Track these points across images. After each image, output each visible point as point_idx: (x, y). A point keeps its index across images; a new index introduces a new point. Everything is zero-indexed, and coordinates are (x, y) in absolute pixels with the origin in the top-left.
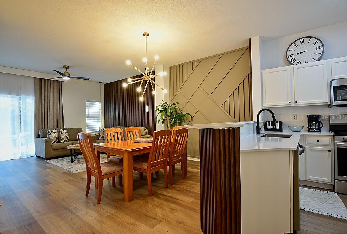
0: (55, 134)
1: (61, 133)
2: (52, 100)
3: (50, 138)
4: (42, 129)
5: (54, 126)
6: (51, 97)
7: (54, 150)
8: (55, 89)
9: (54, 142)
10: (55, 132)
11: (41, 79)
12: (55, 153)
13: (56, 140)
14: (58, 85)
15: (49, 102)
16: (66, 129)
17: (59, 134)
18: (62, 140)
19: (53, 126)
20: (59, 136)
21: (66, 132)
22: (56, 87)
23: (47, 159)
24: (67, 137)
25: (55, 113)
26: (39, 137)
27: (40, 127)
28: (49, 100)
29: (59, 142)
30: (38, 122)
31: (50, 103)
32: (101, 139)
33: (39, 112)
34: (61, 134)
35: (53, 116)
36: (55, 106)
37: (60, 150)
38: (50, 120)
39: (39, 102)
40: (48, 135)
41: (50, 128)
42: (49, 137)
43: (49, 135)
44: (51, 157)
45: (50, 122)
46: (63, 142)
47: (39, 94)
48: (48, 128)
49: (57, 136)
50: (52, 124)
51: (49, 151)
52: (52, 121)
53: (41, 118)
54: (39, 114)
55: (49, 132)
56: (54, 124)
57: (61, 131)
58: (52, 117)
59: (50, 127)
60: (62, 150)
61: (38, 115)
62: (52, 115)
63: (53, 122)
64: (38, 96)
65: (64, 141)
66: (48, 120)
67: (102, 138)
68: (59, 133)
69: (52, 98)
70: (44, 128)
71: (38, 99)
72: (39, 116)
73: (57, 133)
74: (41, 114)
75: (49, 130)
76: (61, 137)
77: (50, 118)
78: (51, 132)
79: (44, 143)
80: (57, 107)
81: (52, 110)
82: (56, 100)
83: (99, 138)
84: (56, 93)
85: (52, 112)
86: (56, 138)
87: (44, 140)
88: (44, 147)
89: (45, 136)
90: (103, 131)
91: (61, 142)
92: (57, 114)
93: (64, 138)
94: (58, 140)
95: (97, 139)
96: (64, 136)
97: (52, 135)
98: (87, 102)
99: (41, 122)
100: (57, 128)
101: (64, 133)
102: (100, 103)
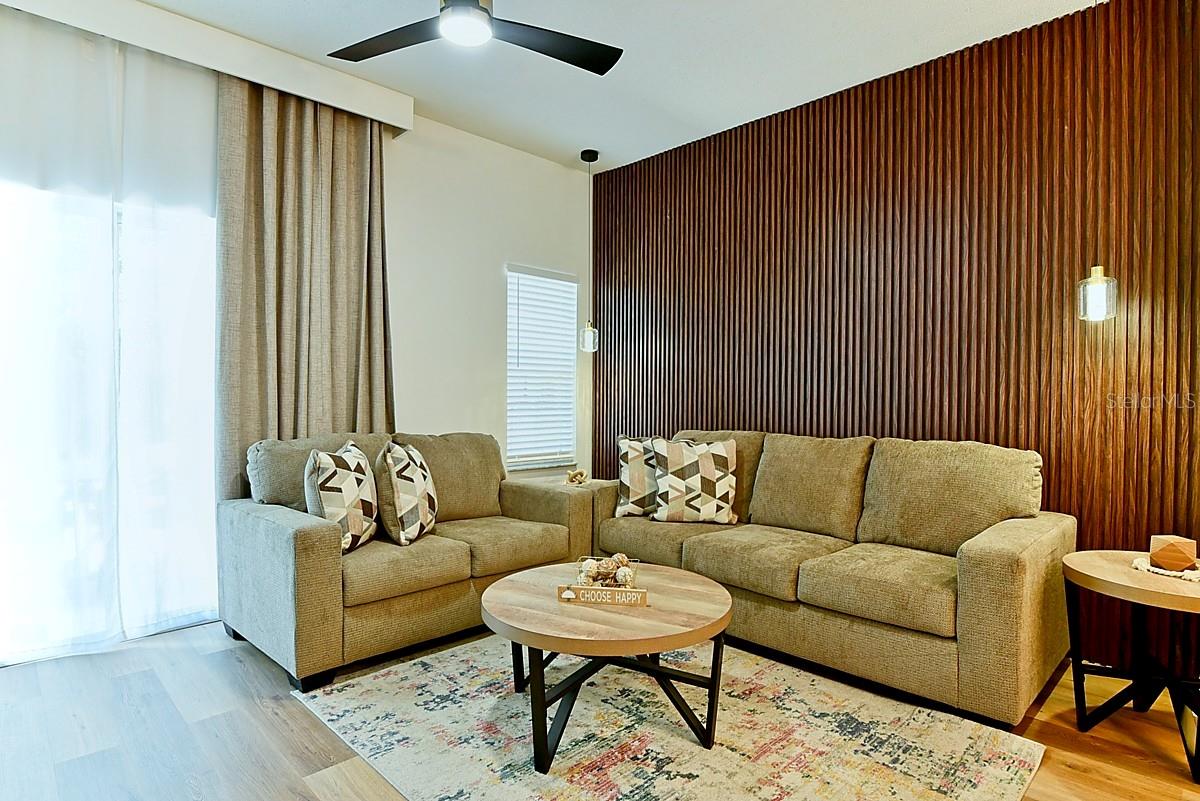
0: (359, 482)
1: (399, 474)
2: (326, 244)
3: (327, 510)
4: (263, 437)
5: (334, 418)
7: (358, 611)
8: (342, 173)
9: (356, 538)
10: (359, 469)
11: (256, 90)
12: (370, 631)
13: (366, 525)
14: (360, 146)
15: (307, 254)
16: (419, 443)
17: (384, 483)
18: (401, 523)
19: (328, 418)
20: (387, 492)
21: (422, 466)
22: (349, 162)
23: (309, 684)
24: (430, 499)
25: (342, 332)
26: (246, 493)
27: (253, 427)
28: (307, 240)
29: (382, 535)
30: (238, 391)
31: (316, 264)
32: (630, 515)
33: (244, 322)
34: (394, 476)
35: (332, 351)
36: (342, 287)
37: (398, 606)
38: (313, 378)
39: (246, 250)
40: (313, 487)
41: (313, 431)
42: (321, 508)
43: (323, 487)
44: (335, 662)
45: (313, 391)
46: (411, 541)
47: (247, 200)
48: (302, 431)
49: (368, 493)
50: (328, 406)
51: (325, 618)
52: (327, 384)
53: (256, 367)
54: (245, 336)
55: (317, 469)
56: (334, 405)
57: (397, 461)
58: (327, 357)
59: (313, 422)
60: (409, 602)
61: (238, 344)
62: (327, 346)
63: (329, 394)
64: (239, 207)
65: (412, 531)
66: (303, 381)
67: (637, 510)
68: (381, 476)
69: (326, 232)
70: (273, 433)
71: (238, 229)
72: (244, 353)
73: (368, 471)
74: (254, 337)
75: (321, 454)
76: (394, 505)
77: (313, 364)
78: (332, 467)
79: (291, 560)
80: (354, 297)
81: (327, 313)
82: (348, 248)
83: (619, 508)
84: (349, 199)
85: (327, 325)
86: (366, 507)
87: (291, 531)
88: (290, 589)
89: (288, 497)
90: (647, 462)
91: (397, 543)
92: (354, 338)
93: (416, 507)
94: (374, 524)
95: (609, 512)
96: (412, 496)
97: (340, 490)
98: (512, 277)
99: (255, 392)
100: (354, 431)
101: (414, 472)
102: (576, 285)
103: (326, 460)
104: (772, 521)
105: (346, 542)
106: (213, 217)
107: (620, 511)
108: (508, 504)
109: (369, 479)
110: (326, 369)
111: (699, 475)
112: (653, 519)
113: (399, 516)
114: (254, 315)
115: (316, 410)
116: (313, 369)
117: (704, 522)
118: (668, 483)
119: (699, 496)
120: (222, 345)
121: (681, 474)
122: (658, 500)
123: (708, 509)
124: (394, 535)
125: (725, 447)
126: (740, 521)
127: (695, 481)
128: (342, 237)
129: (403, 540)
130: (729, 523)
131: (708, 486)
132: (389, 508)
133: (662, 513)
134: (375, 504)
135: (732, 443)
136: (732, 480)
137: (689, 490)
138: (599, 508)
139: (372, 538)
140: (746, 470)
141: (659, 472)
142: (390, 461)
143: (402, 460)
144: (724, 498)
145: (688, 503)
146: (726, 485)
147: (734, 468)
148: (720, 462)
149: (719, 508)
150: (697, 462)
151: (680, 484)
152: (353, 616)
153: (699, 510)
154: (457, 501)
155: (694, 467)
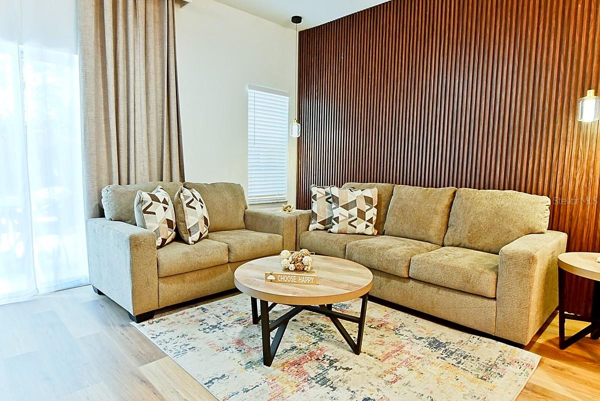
0: (165, 209)
1: (188, 205)
2: (143, 71)
3: (147, 224)
4: (110, 183)
5: (150, 174)
6: (137, 57)
7: (166, 280)
8: (151, 28)
9: (164, 240)
10: (165, 202)
12: (172, 291)
13: (170, 233)
14: (161, 12)
15: (132, 77)
16: (199, 187)
17: (179, 210)
18: (189, 232)
19: (147, 173)
20: (180, 215)
21: (200, 201)
22: (155, 22)
23: (141, 318)
24: (205, 219)
25: (153, 124)
26: (102, 215)
27: (104, 177)
28: (132, 69)
29: (179, 238)
30: (95, 157)
31: (137, 83)
32: (317, 229)
33: (97, 117)
34: (185, 206)
35: (148, 134)
36: (152, 97)
37: (188, 277)
38: (138, 150)
39: (96, 75)
40: (139, 211)
41: (138, 180)
42: (144, 223)
43: (145, 211)
44: (154, 307)
45: (138, 157)
46: (195, 242)
47: (96, 44)
48: (132, 180)
49: (170, 215)
50: (146, 166)
51: (148, 283)
52: (146, 153)
53: (104, 143)
54: (98, 125)
55: (141, 202)
56: (150, 165)
57: (186, 197)
58: (145, 137)
59: (138, 175)
60: (194, 276)
61: (94, 129)
62: (145, 132)
63: (147, 159)
64: (92, 47)
65: (196, 237)
66: (132, 152)
67: (321, 227)
68: (177, 205)
69: (142, 63)
70: (116, 181)
71: (91, 62)
72: (98, 133)
73: (170, 203)
74: (103, 126)
75: (143, 193)
76: (185, 222)
77: (137, 142)
78: (150, 201)
79: (128, 252)
80: (160, 103)
81: (144, 112)
82: (156, 74)
83: (311, 226)
84: (155, 44)
85: (144, 119)
86: (170, 223)
87: (128, 236)
88: (128, 268)
89: (125, 217)
90: (327, 200)
91: (188, 243)
92: (160, 128)
93: (197, 224)
94: (174, 232)
95: (305, 228)
96: (194, 218)
97: (154, 213)
98: (251, 93)
99: (104, 157)
100: (162, 180)
101: (196, 204)
102: (288, 98)
103: (146, 197)
104: (397, 234)
105: (159, 242)
106: (76, 54)
107: (311, 227)
108: (249, 222)
109: (170, 207)
110: (145, 145)
111: (356, 208)
112: (330, 232)
113: (188, 228)
114: (102, 113)
115: (140, 169)
116: (137, 145)
117: (358, 234)
118: (338, 212)
119: (356, 219)
120: (85, 130)
121: (346, 207)
122: (333, 221)
123: (361, 227)
124: (185, 239)
125: (372, 191)
126: (378, 234)
127: (354, 211)
128: (152, 67)
129: (190, 242)
130: (373, 235)
131: (362, 214)
132: (182, 224)
133: (335, 229)
134: (174, 221)
135: (376, 190)
136: (375, 210)
137: (351, 216)
138: (300, 226)
139: (173, 241)
140: (383, 206)
141: (334, 206)
142: (182, 197)
143: (189, 197)
144: (370, 221)
145: (350, 223)
146: (372, 213)
147: (377, 204)
148: (369, 200)
149: (367, 226)
150: (355, 200)
151: (346, 213)
152: (164, 282)
153: (356, 227)
154: (220, 221)
155: (354, 203)
